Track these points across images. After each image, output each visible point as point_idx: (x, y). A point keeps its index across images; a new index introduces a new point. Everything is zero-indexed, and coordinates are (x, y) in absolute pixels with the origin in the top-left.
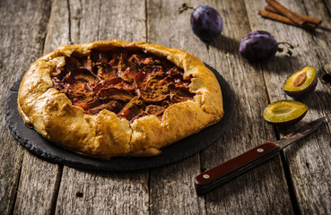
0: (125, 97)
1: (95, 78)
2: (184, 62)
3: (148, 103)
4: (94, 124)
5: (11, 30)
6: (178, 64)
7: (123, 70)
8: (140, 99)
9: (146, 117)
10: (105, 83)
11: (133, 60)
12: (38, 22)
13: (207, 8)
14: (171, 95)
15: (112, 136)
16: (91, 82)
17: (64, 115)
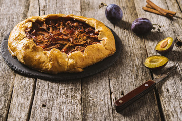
0: (64, 43)
1: (48, 33)
2: (95, 25)
3: (76, 45)
4: (48, 56)
5: (8, 16)
6: (91, 25)
7: (63, 29)
8: (72, 43)
9: (76, 52)
10: (53, 35)
11: (68, 24)
12: (22, 12)
13: (114, 5)
14: (89, 41)
15: (58, 62)
16: (46, 35)
17: (33, 51)
